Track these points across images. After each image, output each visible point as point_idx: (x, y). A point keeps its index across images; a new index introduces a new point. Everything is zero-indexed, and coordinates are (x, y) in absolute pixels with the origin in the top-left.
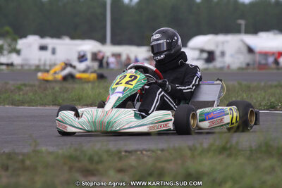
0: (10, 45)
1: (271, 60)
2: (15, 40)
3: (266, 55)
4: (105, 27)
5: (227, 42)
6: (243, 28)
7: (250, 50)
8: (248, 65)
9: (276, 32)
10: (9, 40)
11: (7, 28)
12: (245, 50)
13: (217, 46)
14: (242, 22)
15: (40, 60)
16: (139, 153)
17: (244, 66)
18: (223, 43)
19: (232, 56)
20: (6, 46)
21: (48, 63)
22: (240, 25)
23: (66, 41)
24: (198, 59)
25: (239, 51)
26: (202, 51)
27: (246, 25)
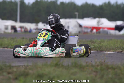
1: (89, 30)
3: (87, 28)
4: (17, 15)
5: (70, 22)
6: (77, 16)
7: (80, 26)
8: (80, 32)
9: (92, 18)
12: (78, 26)
13: (66, 24)
14: (77, 14)
16: (21, 67)
17: (78, 33)
18: (68, 22)
19: (72, 28)
22: (76, 15)
25: (75, 26)
27: (79, 15)
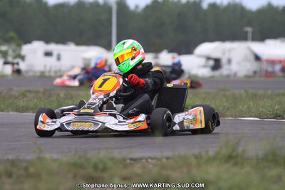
0: (14, 51)
1: (278, 67)
2: (19, 46)
3: (272, 62)
4: (110, 34)
5: (234, 49)
6: (250, 35)
7: (257, 58)
8: (255, 72)
9: (283, 39)
10: (13, 46)
11: (12, 34)
12: (252, 58)
13: (224, 54)
14: (249, 29)
15: (45, 66)
16: (144, 161)
17: (251, 73)
18: (230, 50)
19: (239, 63)
20: (10, 52)
21: (53, 69)
22: (247, 32)
23: (71, 47)
24: (205, 66)
25: (246, 59)
26: (208, 58)
27: (253, 33)
